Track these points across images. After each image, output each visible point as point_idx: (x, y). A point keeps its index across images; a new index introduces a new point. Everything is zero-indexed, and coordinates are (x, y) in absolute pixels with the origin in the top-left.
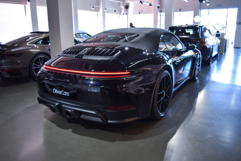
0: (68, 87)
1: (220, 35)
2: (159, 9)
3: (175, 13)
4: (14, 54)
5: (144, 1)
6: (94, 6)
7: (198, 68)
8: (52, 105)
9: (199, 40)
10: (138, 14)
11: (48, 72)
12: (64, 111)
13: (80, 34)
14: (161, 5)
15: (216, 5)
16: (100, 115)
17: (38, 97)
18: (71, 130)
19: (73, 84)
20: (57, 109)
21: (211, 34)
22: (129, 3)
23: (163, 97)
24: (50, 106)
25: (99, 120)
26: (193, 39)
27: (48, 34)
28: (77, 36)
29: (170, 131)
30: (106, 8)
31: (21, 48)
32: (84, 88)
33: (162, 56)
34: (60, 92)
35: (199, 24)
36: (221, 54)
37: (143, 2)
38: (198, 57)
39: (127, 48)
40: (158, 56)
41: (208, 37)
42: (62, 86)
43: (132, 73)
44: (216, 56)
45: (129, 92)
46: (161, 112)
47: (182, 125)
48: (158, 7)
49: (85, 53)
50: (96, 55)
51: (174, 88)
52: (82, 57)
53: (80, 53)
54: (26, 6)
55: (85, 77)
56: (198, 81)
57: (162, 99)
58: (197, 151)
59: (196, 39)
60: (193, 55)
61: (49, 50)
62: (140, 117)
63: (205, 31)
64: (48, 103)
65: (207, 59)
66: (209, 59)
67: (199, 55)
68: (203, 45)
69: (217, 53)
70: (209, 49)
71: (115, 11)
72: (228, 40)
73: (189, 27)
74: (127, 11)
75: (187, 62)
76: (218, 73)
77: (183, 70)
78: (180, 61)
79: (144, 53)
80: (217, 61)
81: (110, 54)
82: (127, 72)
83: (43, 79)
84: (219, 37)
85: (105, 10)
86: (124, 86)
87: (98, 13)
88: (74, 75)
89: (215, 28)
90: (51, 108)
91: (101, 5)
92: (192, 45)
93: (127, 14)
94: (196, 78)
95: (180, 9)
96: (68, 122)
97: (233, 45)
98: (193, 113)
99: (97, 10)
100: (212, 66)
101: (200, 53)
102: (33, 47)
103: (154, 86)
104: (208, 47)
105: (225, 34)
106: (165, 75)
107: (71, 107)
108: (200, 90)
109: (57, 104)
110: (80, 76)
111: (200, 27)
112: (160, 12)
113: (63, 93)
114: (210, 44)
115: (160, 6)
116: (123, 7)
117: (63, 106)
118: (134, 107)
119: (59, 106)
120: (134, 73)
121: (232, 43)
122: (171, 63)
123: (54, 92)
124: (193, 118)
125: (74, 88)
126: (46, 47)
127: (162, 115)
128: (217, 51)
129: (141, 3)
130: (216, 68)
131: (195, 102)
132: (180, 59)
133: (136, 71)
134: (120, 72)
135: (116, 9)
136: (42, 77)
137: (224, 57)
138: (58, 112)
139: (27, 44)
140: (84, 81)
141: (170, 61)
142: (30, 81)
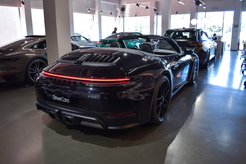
0: (67, 93)
1: (217, 38)
2: (156, 12)
3: (172, 16)
4: (9, 59)
5: (140, 3)
6: (90, 9)
7: (195, 72)
8: (52, 112)
9: (197, 44)
10: (134, 16)
11: (47, 78)
12: (64, 117)
13: (76, 37)
14: (158, 8)
15: (213, 8)
16: (100, 121)
17: (37, 103)
18: (71, 136)
19: (72, 91)
20: (56, 116)
21: (208, 37)
22: (125, 6)
23: (162, 102)
24: (49, 112)
25: (99, 126)
26: (190, 42)
27: (44, 38)
28: (72, 39)
29: (169, 136)
30: (102, 11)
31: (17, 53)
32: (84, 94)
33: (160, 62)
34: (60, 99)
35: (195, 28)
36: (218, 57)
37: (139, 5)
38: (196, 61)
39: (125, 54)
40: (157, 62)
41: (205, 41)
42: (61, 92)
43: (132, 80)
44: (213, 59)
45: (129, 98)
46: (160, 117)
47: (181, 130)
48: (155, 10)
49: (84, 59)
50: (96, 61)
51: (172, 93)
52: (81, 64)
53: (79, 59)
54: (21, 8)
55: (86, 84)
56: (196, 85)
57: (161, 104)
58: (196, 155)
59: (193, 43)
60: (190, 59)
61: (46, 54)
62: (139, 122)
63: (202, 35)
64: (47, 109)
65: (204, 63)
66: (207, 62)
67: (196, 59)
68: (200, 49)
69: (214, 56)
70: (206, 53)
71: (111, 13)
72: (224, 42)
73: (186, 31)
74: (123, 14)
75: (185, 66)
76: (215, 77)
77: (181, 74)
78: (178, 65)
79: (143, 59)
80: (214, 64)
81: (109, 60)
82: (126, 78)
83: (42, 85)
84: (216, 40)
85: (101, 13)
86: (124, 92)
87: (94, 15)
88: (74, 82)
89: (212, 30)
90: (51, 115)
91: (97, 8)
92: (189, 50)
93: (123, 17)
94: (194, 82)
95: (177, 12)
96: (67, 128)
97: (229, 48)
98: (192, 118)
99: (93, 12)
100: (209, 69)
101: (198, 57)
102: (29, 51)
103: (153, 91)
104: (205, 50)
105: (222, 37)
106: (164, 81)
107: (71, 114)
108: (198, 94)
109: (56, 111)
110: (81, 83)
111: (197, 30)
112: (156, 15)
113: (63, 100)
114: (207, 48)
115: (156, 8)
116: (119, 10)
117: (63, 112)
118: (134, 113)
119: (59, 113)
120: (134, 79)
121: (229, 46)
122: (169, 68)
123: (53, 99)
124: (192, 123)
125: (73, 95)
126: (42, 51)
127: (162, 120)
128: (214, 54)
129: (137, 6)
130: (213, 72)
131: (193, 106)
132: (178, 64)
133: (135, 77)
134: (120, 79)
135: (112, 12)
136: (41, 84)
137: (221, 60)
138: (58, 119)
139: (23, 48)
140: (84, 87)
141: (168, 66)
142: (26, 86)
